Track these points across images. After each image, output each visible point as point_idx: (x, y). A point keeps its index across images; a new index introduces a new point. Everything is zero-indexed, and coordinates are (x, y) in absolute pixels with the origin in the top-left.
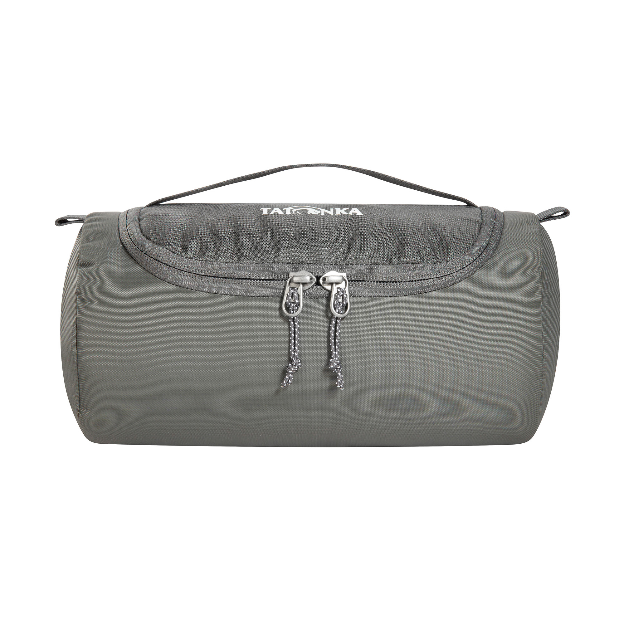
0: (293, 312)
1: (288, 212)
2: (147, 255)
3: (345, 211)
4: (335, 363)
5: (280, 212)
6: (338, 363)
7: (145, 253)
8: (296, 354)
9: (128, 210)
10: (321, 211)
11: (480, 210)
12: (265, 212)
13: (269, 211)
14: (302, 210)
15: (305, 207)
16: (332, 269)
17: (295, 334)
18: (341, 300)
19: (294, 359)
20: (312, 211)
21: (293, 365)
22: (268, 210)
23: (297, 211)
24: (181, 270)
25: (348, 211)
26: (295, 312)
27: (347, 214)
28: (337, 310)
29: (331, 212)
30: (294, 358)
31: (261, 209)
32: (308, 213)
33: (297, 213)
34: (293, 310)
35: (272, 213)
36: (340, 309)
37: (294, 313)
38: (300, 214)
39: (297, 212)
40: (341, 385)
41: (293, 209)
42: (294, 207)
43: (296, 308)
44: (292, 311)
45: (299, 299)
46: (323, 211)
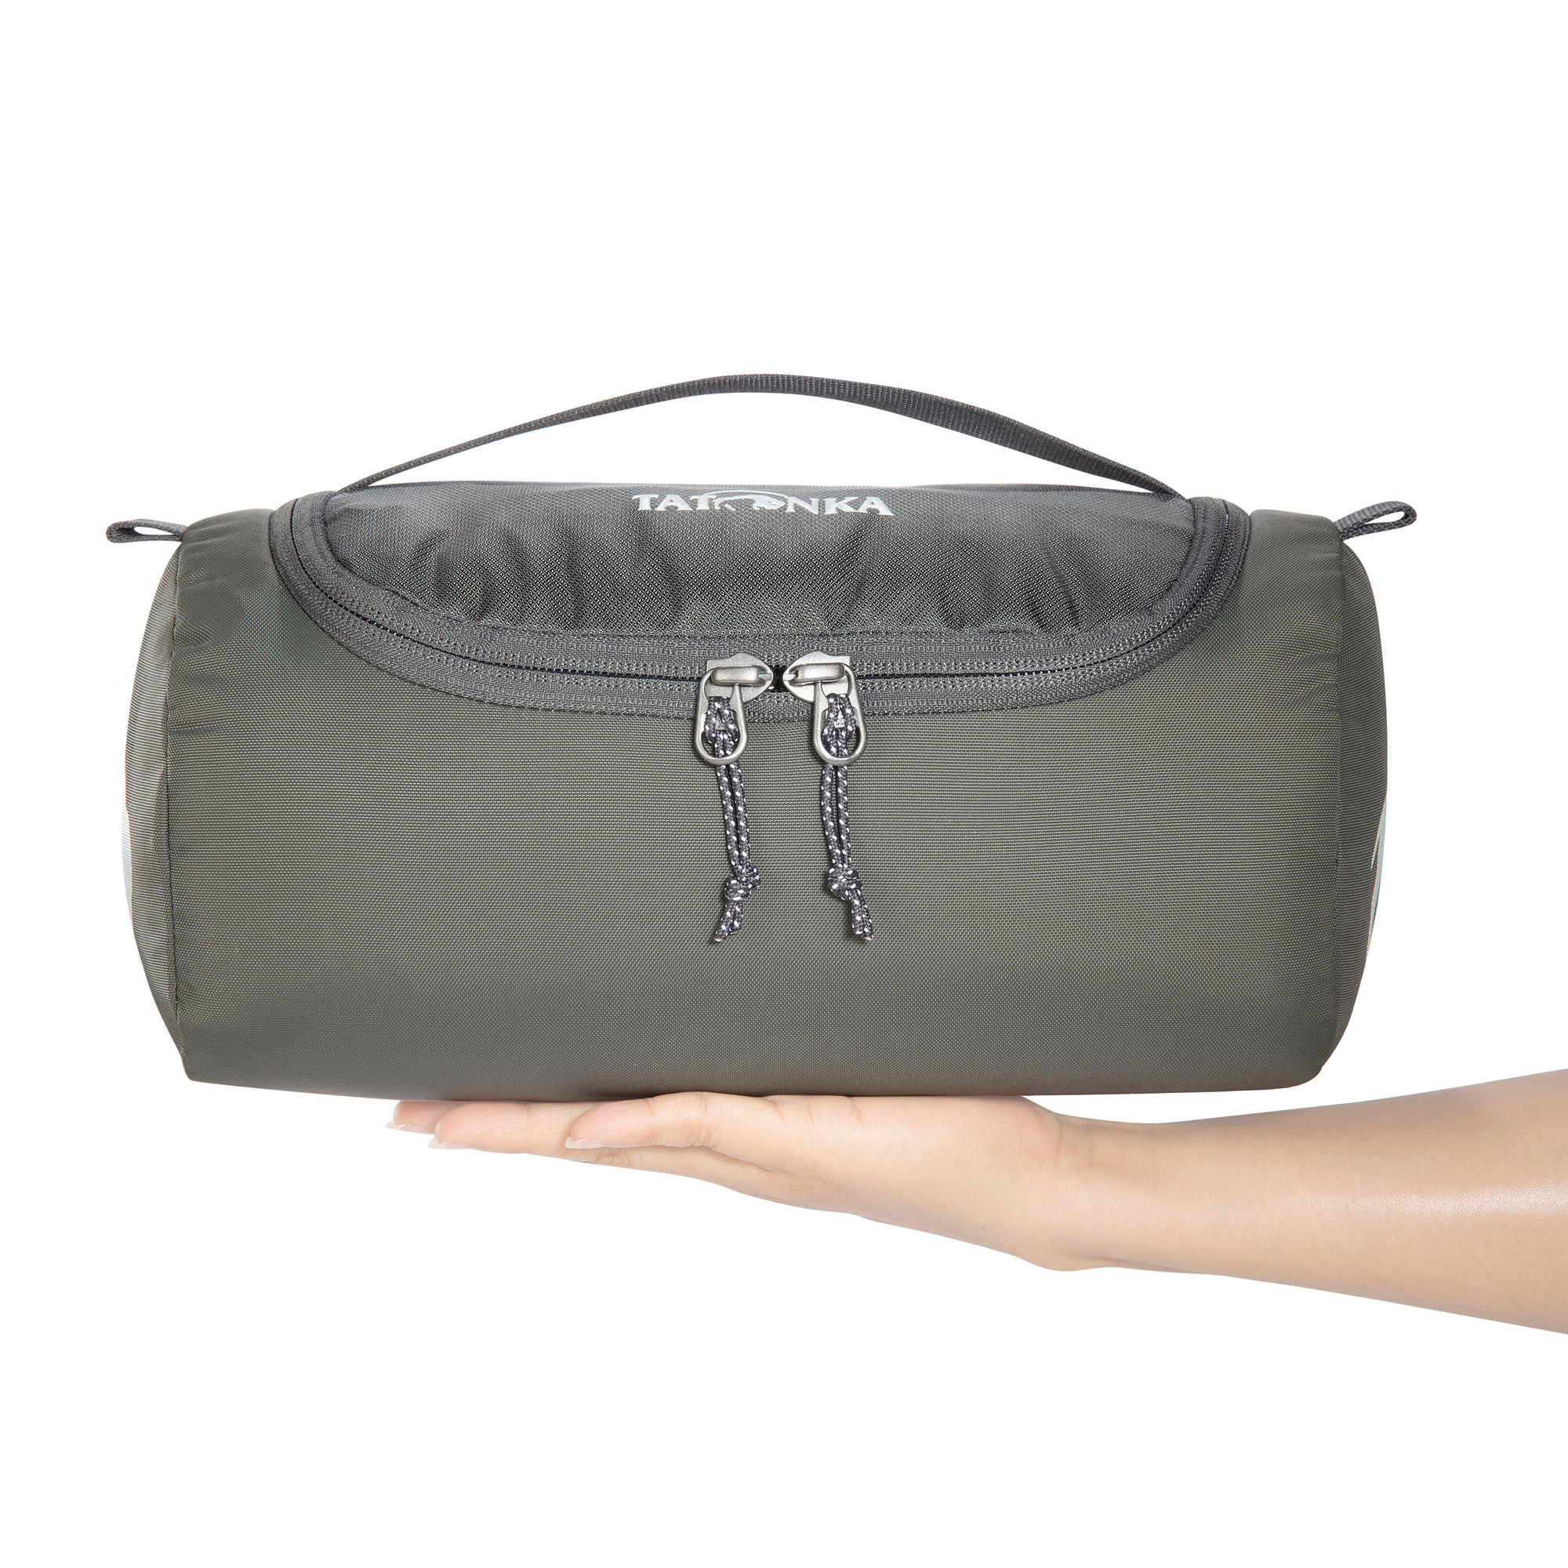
0: (725, 752)
1: (703, 506)
2: (347, 610)
3: (849, 504)
4: (841, 877)
5: (683, 506)
6: (849, 876)
7: (341, 606)
8: (744, 854)
9: (297, 500)
10: (785, 501)
11: (1189, 505)
12: (645, 505)
13: (654, 503)
14: (737, 501)
15: (748, 494)
16: (813, 647)
17: (735, 806)
18: (840, 723)
19: (740, 867)
20: (762, 503)
21: (740, 881)
22: (652, 499)
23: (725, 502)
24: (433, 648)
25: (855, 504)
26: (728, 752)
27: (855, 511)
28: (834, 750)
29: (813, 508)
30: (741, 864)
31: (635, 497)
32: (755, 507)
33: (726, 509)
34: (724, 750)
35: (661, 508)
36: (840, 744)
37: (726, 755)
38: (734, 510)
39: (727, 506)
40: (866, 930)
41: (715, 496)
42: (718, 492)
43: (732, 743)
44: (722, 752)
45: (735, 722)
46: (792, 501)
